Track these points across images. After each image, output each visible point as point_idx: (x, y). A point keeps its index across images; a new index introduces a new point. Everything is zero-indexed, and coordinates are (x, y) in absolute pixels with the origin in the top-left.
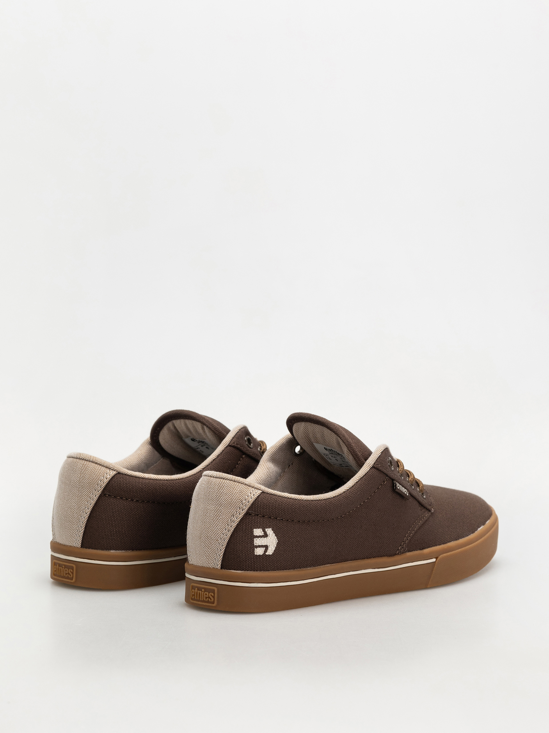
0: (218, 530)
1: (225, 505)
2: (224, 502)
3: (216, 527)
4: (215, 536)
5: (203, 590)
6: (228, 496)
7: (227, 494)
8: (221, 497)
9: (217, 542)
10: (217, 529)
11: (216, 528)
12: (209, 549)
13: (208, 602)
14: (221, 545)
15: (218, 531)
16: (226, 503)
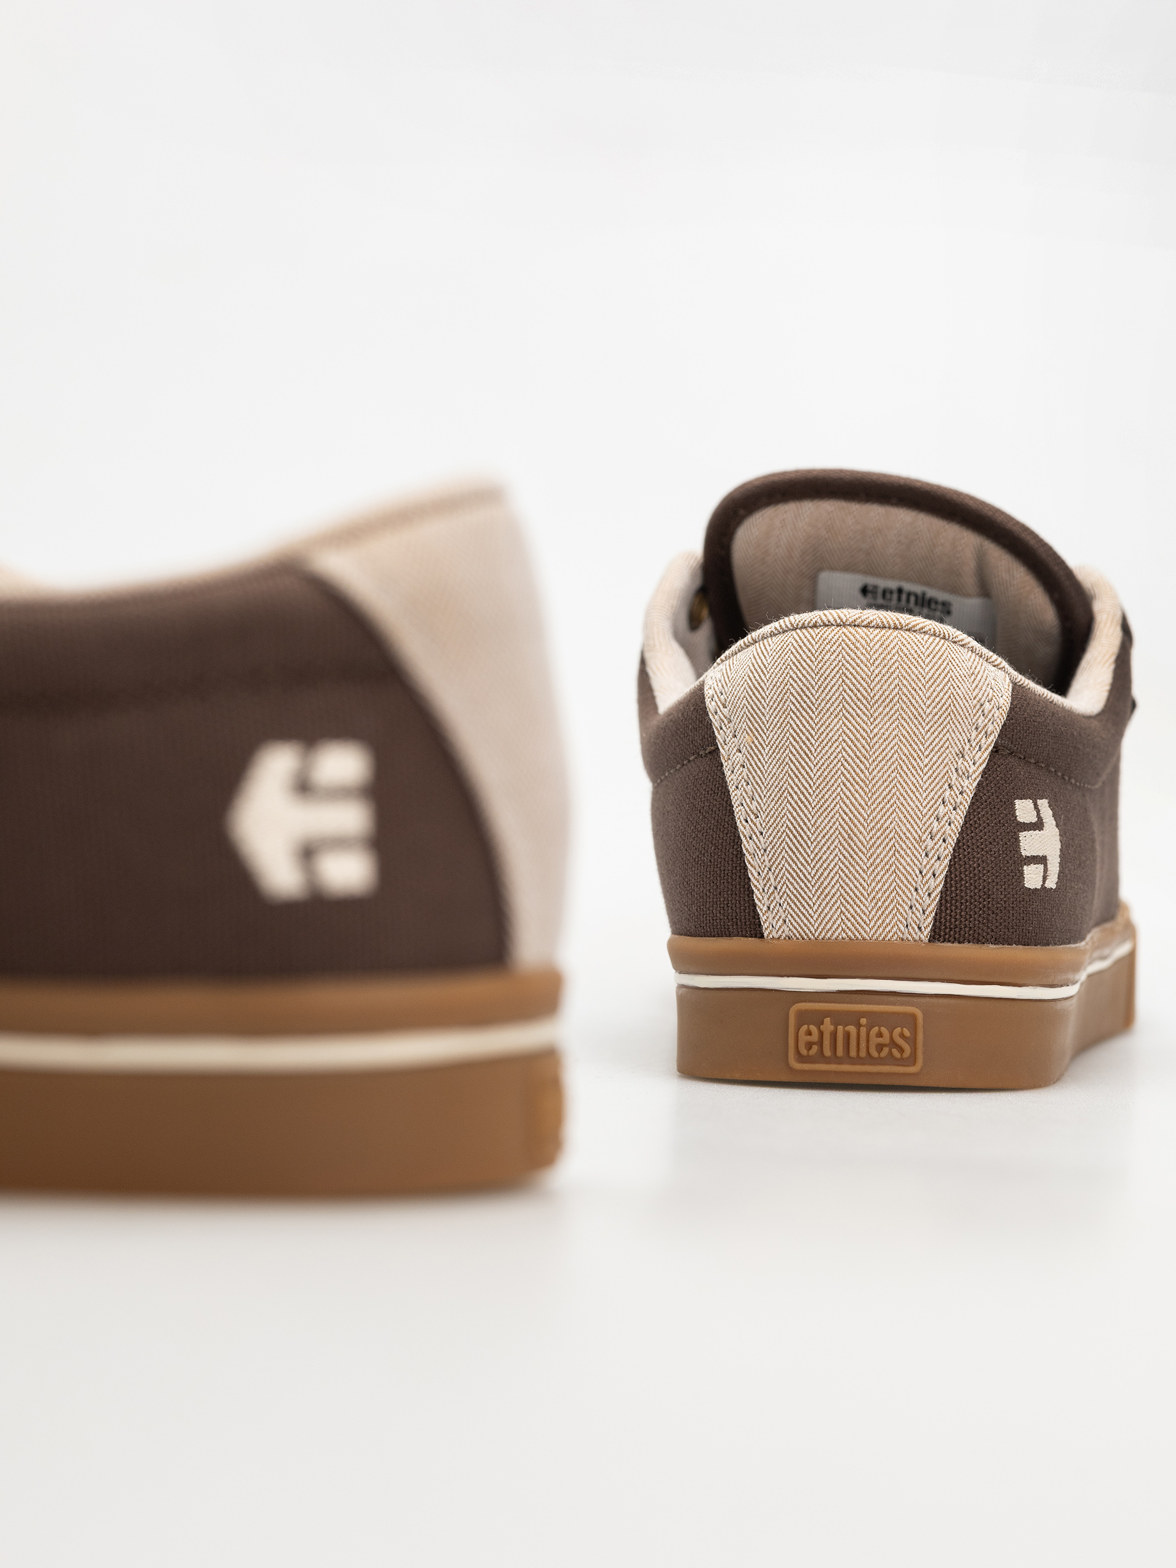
0: (919, 805)
1: (937, 717)
2: (931, 708)
3: (912, 795)
4: (910, 828)
5: (863, 1021)
6: (941, 686)
7: (938, 682)
8: (920, 693)
9: (918, 847)
10: (917, 802)
11: (914, 798)
12: (890, 872)
13: (891, 1060)
14: (936, 857)
15: (921, 809)
16: (936, 710)
